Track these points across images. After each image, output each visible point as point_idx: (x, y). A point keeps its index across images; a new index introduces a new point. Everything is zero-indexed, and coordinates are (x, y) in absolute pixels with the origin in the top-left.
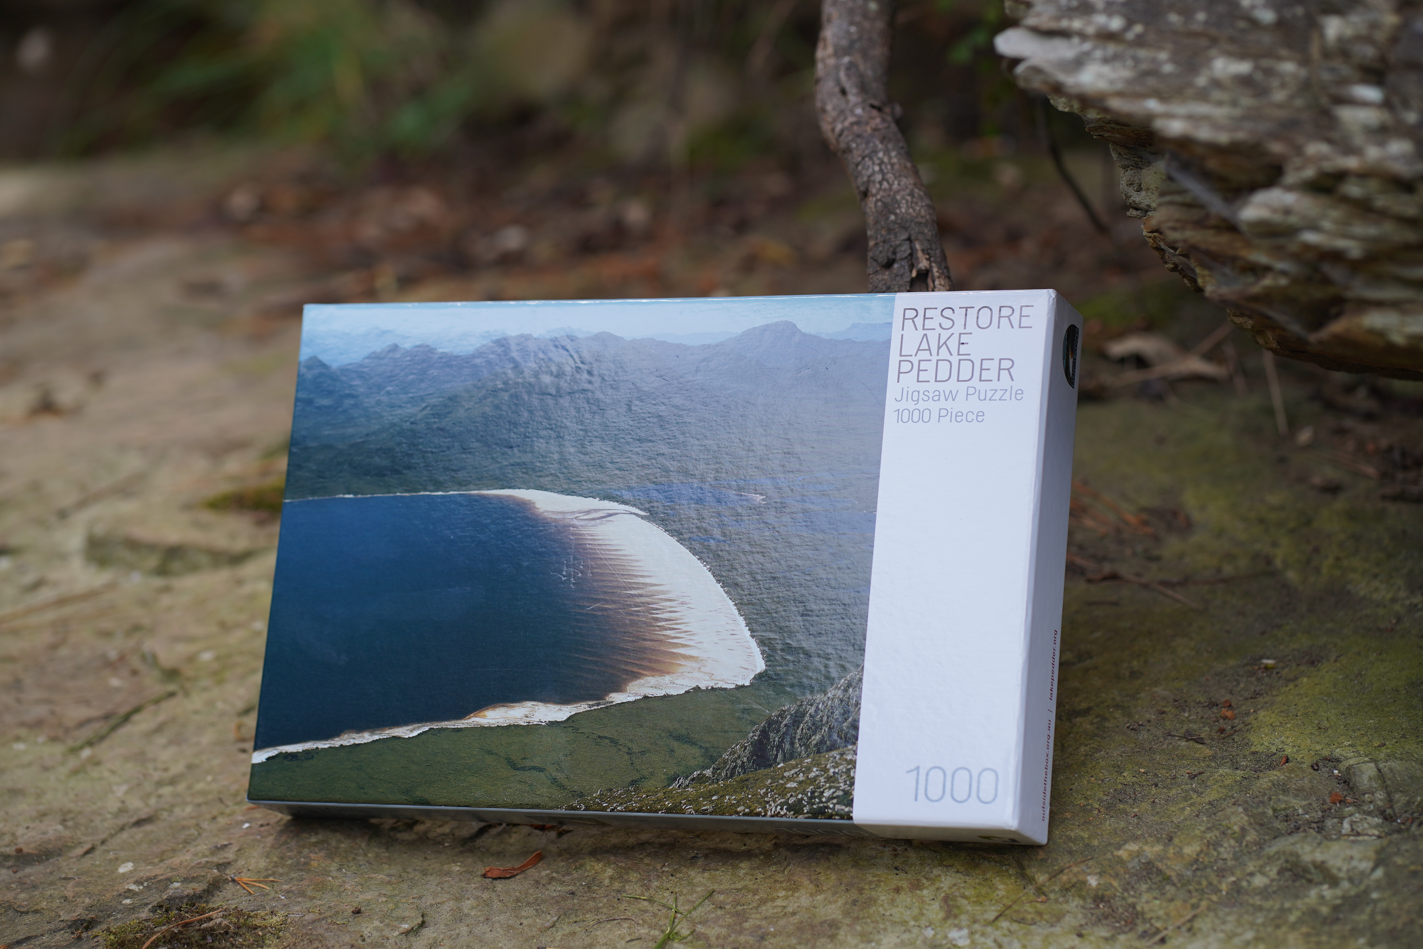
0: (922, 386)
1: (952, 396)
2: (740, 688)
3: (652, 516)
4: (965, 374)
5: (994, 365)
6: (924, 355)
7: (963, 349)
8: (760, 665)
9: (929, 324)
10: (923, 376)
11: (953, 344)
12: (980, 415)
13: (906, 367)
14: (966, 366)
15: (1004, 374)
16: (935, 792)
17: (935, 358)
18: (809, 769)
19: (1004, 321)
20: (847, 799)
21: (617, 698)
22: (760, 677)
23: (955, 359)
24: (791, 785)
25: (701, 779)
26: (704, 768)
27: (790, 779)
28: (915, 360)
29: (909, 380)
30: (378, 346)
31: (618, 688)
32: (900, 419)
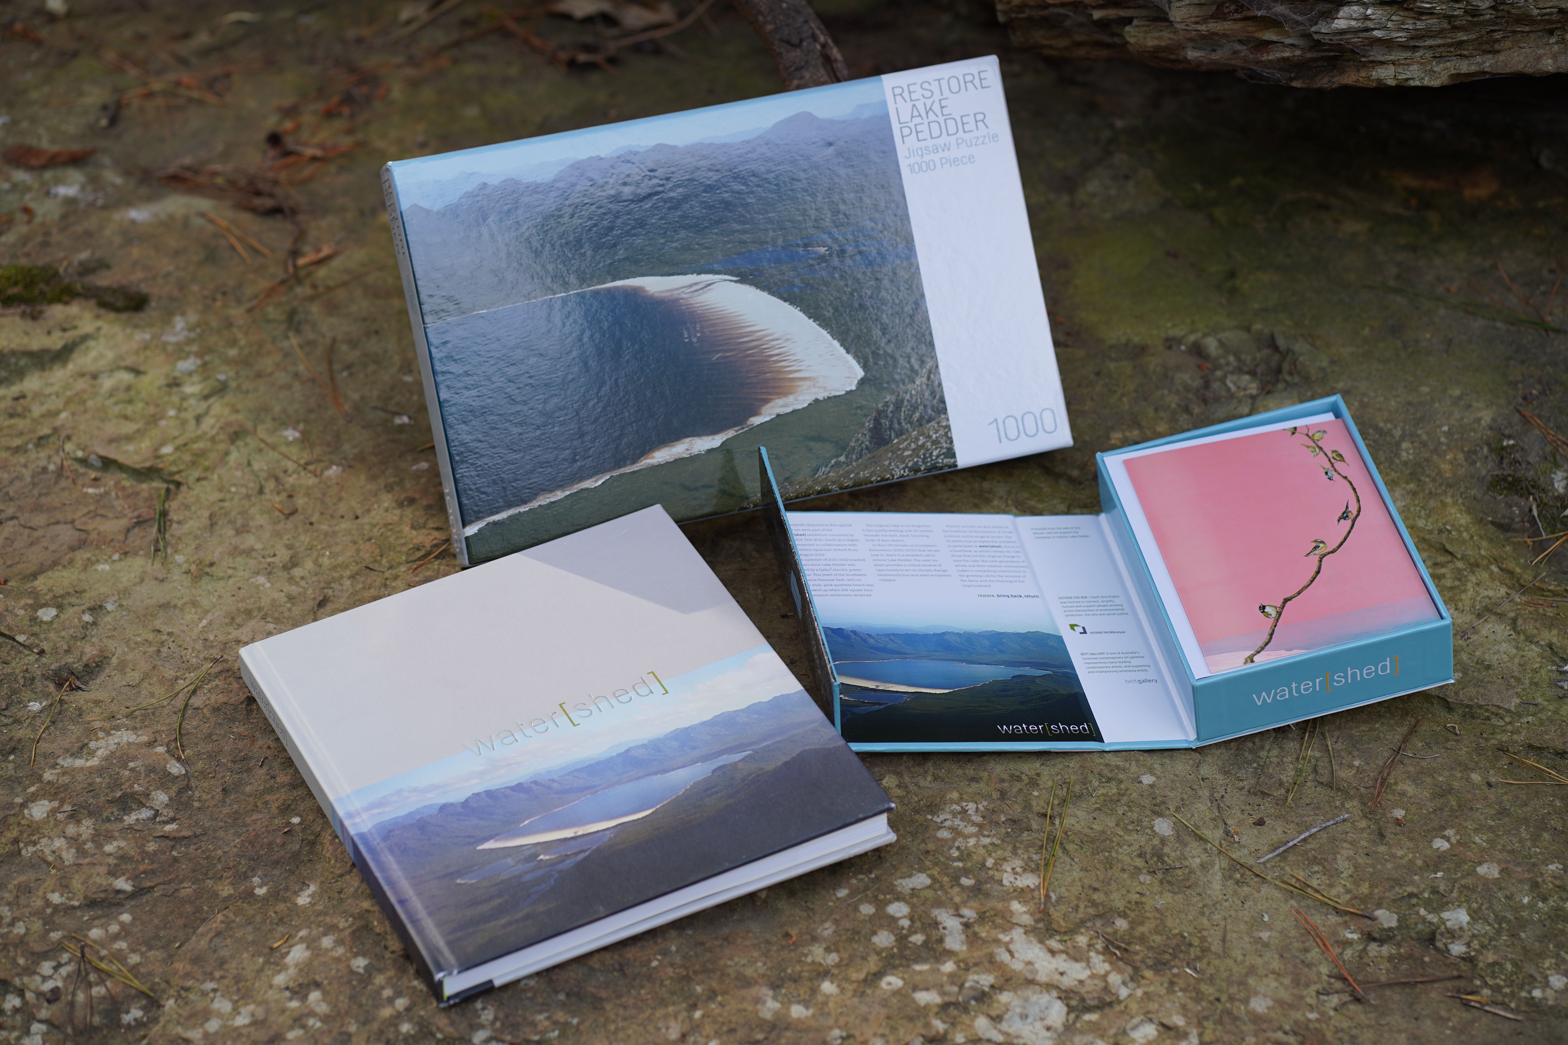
0: (922, 144)
1: (946, 147)
2: (848, 393)
3: (744, 278)
4: (952, 129)
5: (971, 119)
6: (917, 120)
7: (945, 111)
8: (860, 373)
9: (914, 96)
10: (921, 136)
11: (936, 108)
12: (971, 158)
13: (906, 131)
14: (951, 123)
15: (980, 124)
16: (1013, 433)
17: (926, 121)
18: (917, 439)
19: (969, 85)
20: (951, 453)
21: (756, 421)
22: (862, 382)
23: (941, 119)
24: (907, 453)
25: (838, 464)
26: (838, 456)
27: (906, 449)
28: (912, 125)
29: (911, 140)
30: (471, 186)
31: (756, 413)
32: (912, 170)
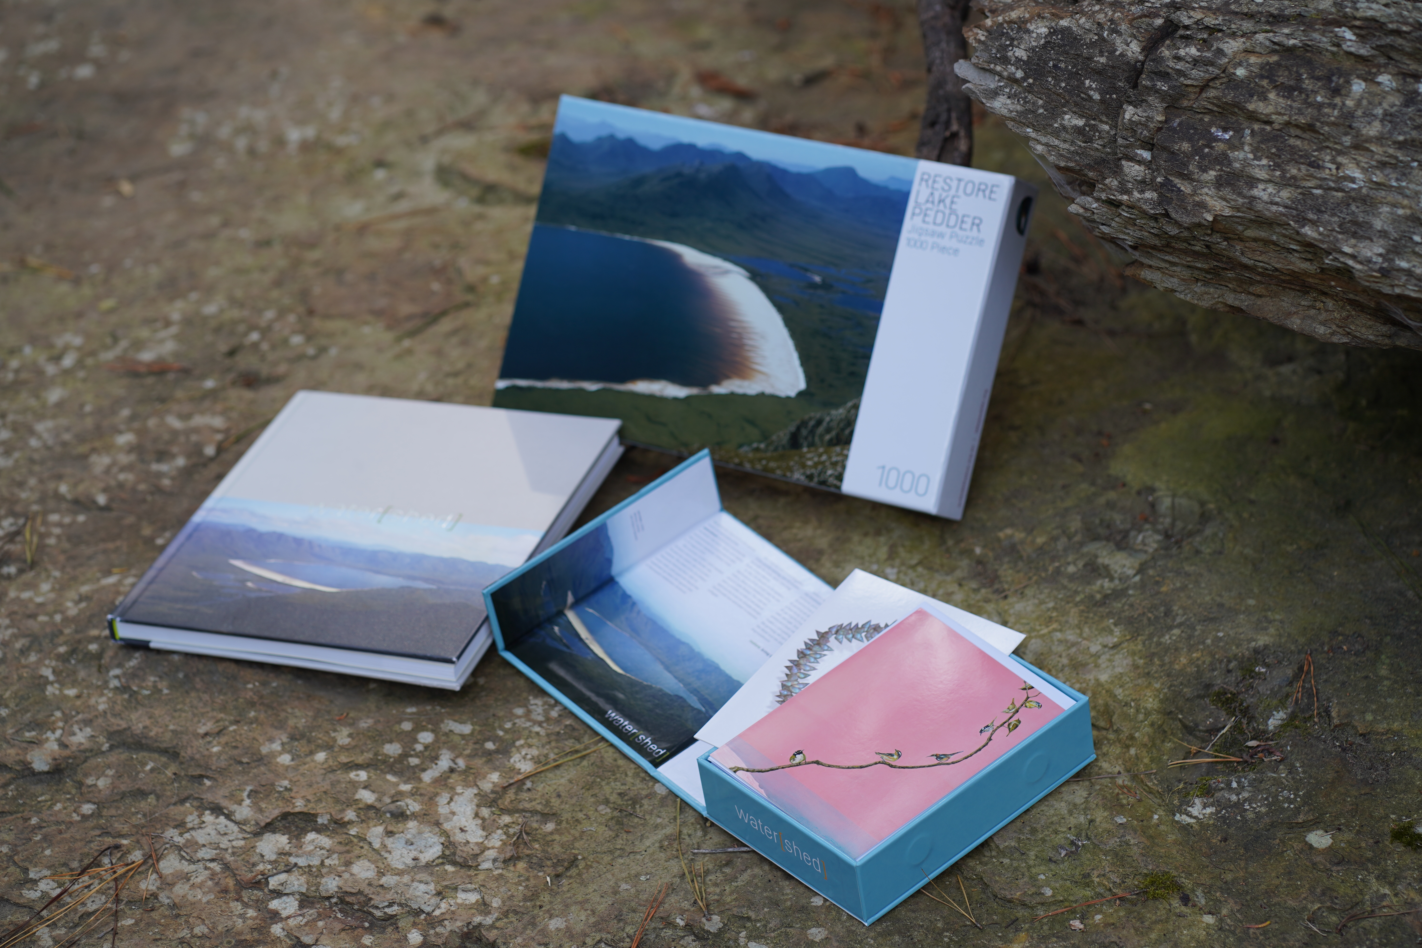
0: (925, 226)
1: (941, 235)
2: (788, 398)
3: (753, 277)
4: (952, 222)
5: (969, 221)
6: (929, 205)
7: (954, 207)
8: (802, 385)
9: (936, 186)
10: (927, 219)
11: (948, 201)
12: (956, 251)
13: (917, 211)
14: (953, 218)
15: (975, 228)
16: (892, 483)
17: (935, 208)
18: (820, 455)
19: (981, 193)
20: (840, 478)
22: (801, 394)
23: (947, 212)
24: (810, 463)
25: (757, 450)
26: (760, 442)
27: (809, 459)
28: (924, 207)
29: (918, 220)
32: (908, 244)
